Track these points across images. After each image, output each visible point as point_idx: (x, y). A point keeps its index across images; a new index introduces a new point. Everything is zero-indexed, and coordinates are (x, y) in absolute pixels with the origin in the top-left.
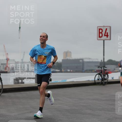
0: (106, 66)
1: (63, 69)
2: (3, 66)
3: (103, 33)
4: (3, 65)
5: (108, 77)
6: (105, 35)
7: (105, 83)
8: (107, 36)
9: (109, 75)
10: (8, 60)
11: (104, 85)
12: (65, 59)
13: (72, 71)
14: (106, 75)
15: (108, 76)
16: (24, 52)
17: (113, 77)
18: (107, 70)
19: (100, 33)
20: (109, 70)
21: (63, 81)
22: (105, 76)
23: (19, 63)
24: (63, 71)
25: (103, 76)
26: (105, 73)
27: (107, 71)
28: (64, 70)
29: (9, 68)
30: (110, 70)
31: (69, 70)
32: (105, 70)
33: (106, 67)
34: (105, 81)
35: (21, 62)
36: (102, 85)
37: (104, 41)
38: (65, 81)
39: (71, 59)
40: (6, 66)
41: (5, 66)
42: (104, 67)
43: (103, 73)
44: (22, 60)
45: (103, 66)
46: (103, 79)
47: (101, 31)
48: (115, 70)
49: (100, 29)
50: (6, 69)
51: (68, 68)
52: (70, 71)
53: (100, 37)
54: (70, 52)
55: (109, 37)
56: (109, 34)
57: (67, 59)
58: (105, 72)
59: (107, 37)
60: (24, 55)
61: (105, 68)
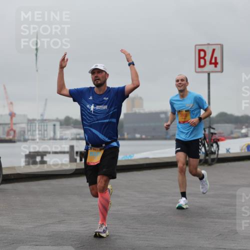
0: (214, 126)
1: (126, 134)
2: (4, 128)
3: (206, 58)
4: (4, 126)
5: (218, 149)
6: (211, 63)
7: (213, 160)
8: (216, 64)
9: (220, 143)
10: (12, 115)
11: (210, 165)
12: (130, 112)
13: (144, 136)
14: (215, 145)
15: (218, 146)
16: (46, 100)
17: (229, 149)
18: (215, 134)
19: (200, 58)
20: (220, 133)
21: (127, 159)
22: (212, 145)
23: (36, 122)
24: (126, 136)
25: (208, 146)
26: (211, 139)
27: (217, 137)
28: (128, 134)
29: (15, 132)
30: (223, 133)
31: (138, 136)
32: (212, 134)
33: (214, 129)
34: (213, 156)
35: (39, 120)
36: (206, 165)
37: (209, 74)
38: (130, 158)
39: (142, 111)
40: (9, 127)
41: (7, 129)
42: (210, 127)
43: (207, 140)
44: (42, 115)
45: (208, 126)
46: (208, 153)
47: (202, 54)
48: (232, 133)
49: (200, 51)
50: (8, 134)
51: (135, 130)
52: (141, 136)
53: (200, 66)
54: (141, 98)
55: (219, 66)
56: (219, 61)
57: (133, 112)
58: (213, 138)
59: (216, 66)
60: (46, 104)
61: (212, 131)
